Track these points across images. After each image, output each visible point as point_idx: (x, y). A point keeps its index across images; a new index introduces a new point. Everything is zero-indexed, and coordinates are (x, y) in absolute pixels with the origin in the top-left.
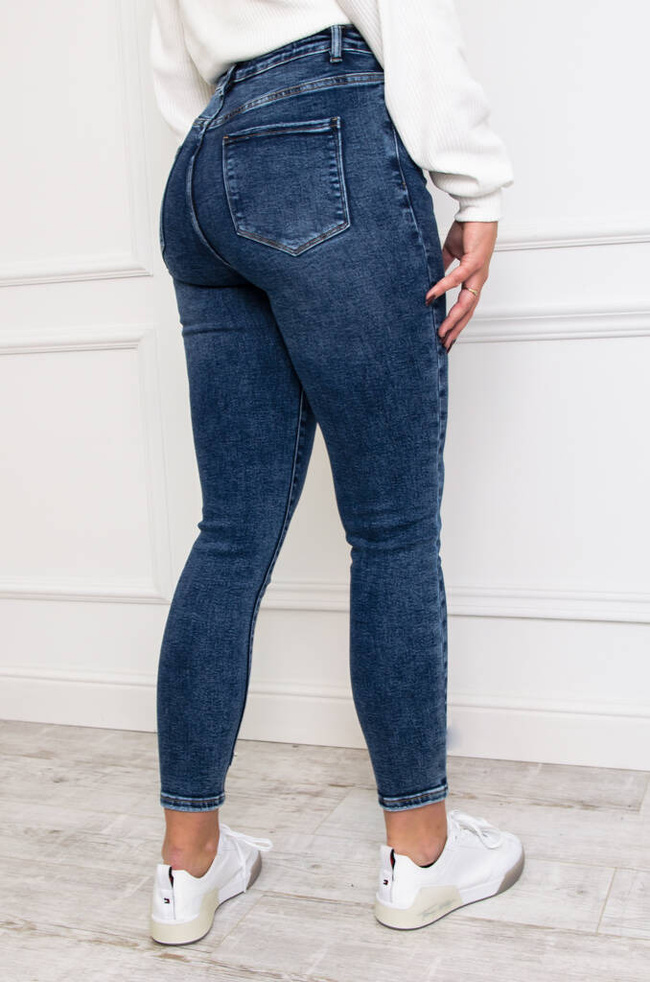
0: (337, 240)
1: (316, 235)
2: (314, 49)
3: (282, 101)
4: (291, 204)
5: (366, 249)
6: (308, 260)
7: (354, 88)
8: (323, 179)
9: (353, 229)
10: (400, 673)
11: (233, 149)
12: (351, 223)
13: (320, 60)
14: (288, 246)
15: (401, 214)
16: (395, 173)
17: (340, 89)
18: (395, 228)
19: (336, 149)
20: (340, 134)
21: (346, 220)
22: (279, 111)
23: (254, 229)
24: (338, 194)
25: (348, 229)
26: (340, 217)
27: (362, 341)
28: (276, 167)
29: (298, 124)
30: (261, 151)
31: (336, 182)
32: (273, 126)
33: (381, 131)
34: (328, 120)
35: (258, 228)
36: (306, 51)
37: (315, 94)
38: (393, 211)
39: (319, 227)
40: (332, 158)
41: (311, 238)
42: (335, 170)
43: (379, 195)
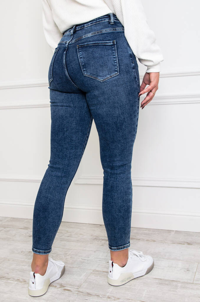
0: (115, 78)
1: (109, 76)
2: (104, 20)
3: (96, 35)
4: (101, 66)
5: (123, 81)
6: (106, 83)
7: (118, 32)
8: (112, 59)
9: (120, 75)
10: (120, 211)
11: (81, 49)
12: (120, 73)
13: (107, 23)
14: (100, 79)
15: (132, 71)
16: (131, 59)
17: (114, 32)
18: (131, 75)
19: (115, 50)
20: (116, 46)
21: (118, 72)
22: (95, 38)
23: (89, 74)
24: (116, 64)
25: (118, 75)
26: (116, 71)
27: (118, 109)
28: (96, 55)
29: (103, 42)
30: (91, 50)
31: (115, 60)
32: (95, 42)
33: (127, 46)
34: (112, 41)
35: (91, 73)
36: (102, 20)
37: (108, 33)
38: (130, 70)
39: (110, 73)
40: (114, 53)
41: (107, 77)
42: (115, 56)
43: (127, 65)
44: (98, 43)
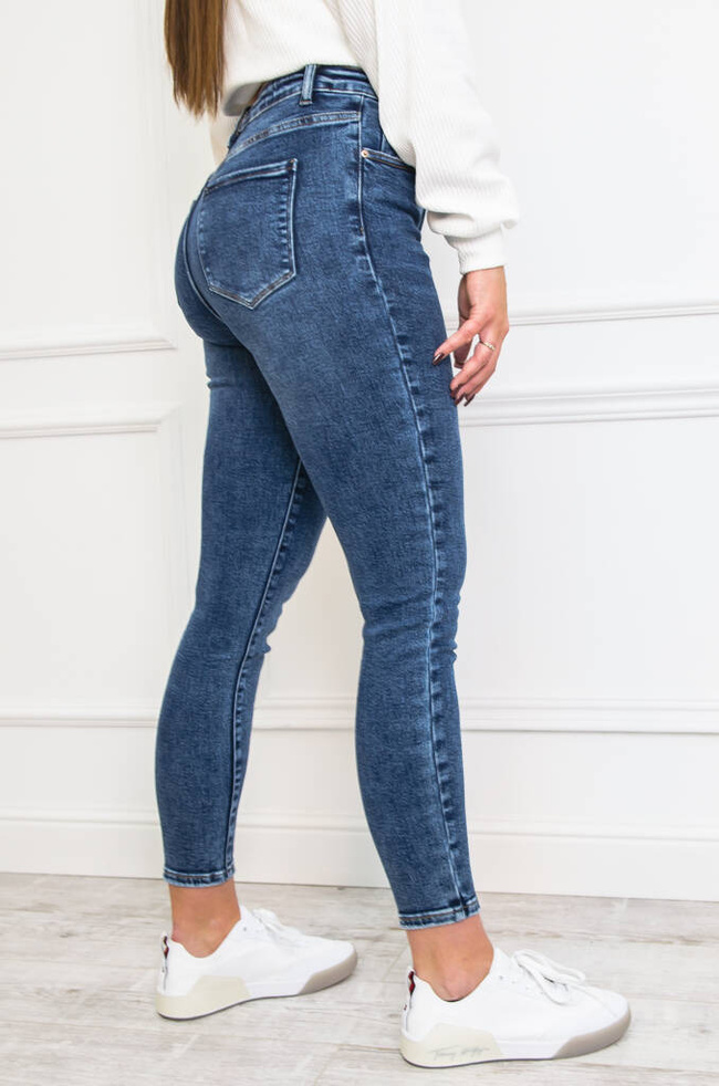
0: (284, 290)
1: (265, 286)
3: (252, 147)
4: (242, 254)
5: (312, 300)
6: (263, 313)
7: (319, 128)
8: (272, 225)
9: (299, 278)
12: (298, 272)
14: (245, 300)
15: (354, 262)
16: (352, 218)
17: (304, 130)
18: (345, 277)
19: (288, 193)
20: (294, 177)
21: (291, 269)
22: (246, 158)
23: (220, 283)
24: (285, 241)
25: (294, 278)
26: (285, 266)
27: (318, 400)
28: (233, 216)
29: (256, 168)
31: (284, 228)
32: (236, 173)
33: (343, 173)
34: (285, 163)
35: (223, 282)
36: (284, 94)
37: (280, 136)
38: (344, 258)
39: (267, 277)
40: (282, 203)
41: (261, 290)
42: (284, 215)
43: (329, 241)
44: (245, 174)
